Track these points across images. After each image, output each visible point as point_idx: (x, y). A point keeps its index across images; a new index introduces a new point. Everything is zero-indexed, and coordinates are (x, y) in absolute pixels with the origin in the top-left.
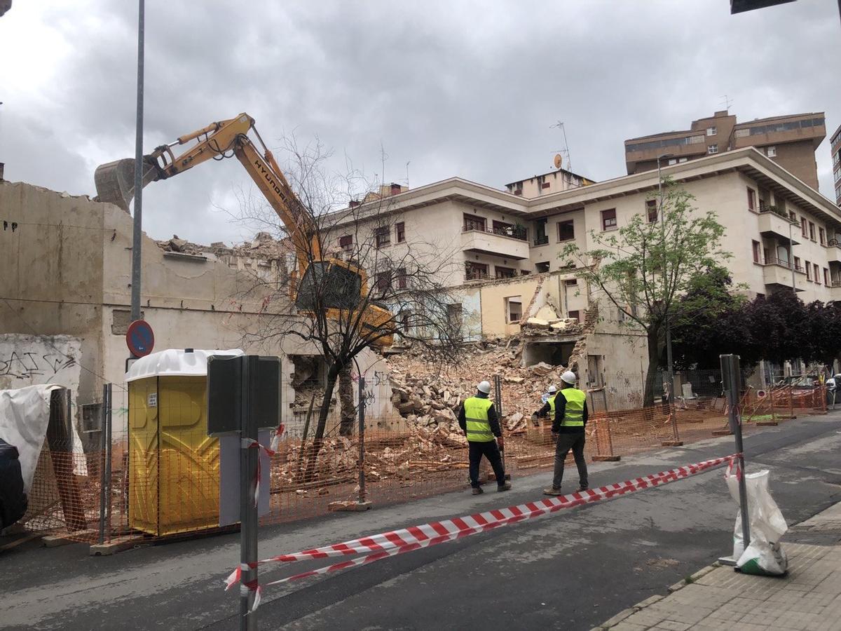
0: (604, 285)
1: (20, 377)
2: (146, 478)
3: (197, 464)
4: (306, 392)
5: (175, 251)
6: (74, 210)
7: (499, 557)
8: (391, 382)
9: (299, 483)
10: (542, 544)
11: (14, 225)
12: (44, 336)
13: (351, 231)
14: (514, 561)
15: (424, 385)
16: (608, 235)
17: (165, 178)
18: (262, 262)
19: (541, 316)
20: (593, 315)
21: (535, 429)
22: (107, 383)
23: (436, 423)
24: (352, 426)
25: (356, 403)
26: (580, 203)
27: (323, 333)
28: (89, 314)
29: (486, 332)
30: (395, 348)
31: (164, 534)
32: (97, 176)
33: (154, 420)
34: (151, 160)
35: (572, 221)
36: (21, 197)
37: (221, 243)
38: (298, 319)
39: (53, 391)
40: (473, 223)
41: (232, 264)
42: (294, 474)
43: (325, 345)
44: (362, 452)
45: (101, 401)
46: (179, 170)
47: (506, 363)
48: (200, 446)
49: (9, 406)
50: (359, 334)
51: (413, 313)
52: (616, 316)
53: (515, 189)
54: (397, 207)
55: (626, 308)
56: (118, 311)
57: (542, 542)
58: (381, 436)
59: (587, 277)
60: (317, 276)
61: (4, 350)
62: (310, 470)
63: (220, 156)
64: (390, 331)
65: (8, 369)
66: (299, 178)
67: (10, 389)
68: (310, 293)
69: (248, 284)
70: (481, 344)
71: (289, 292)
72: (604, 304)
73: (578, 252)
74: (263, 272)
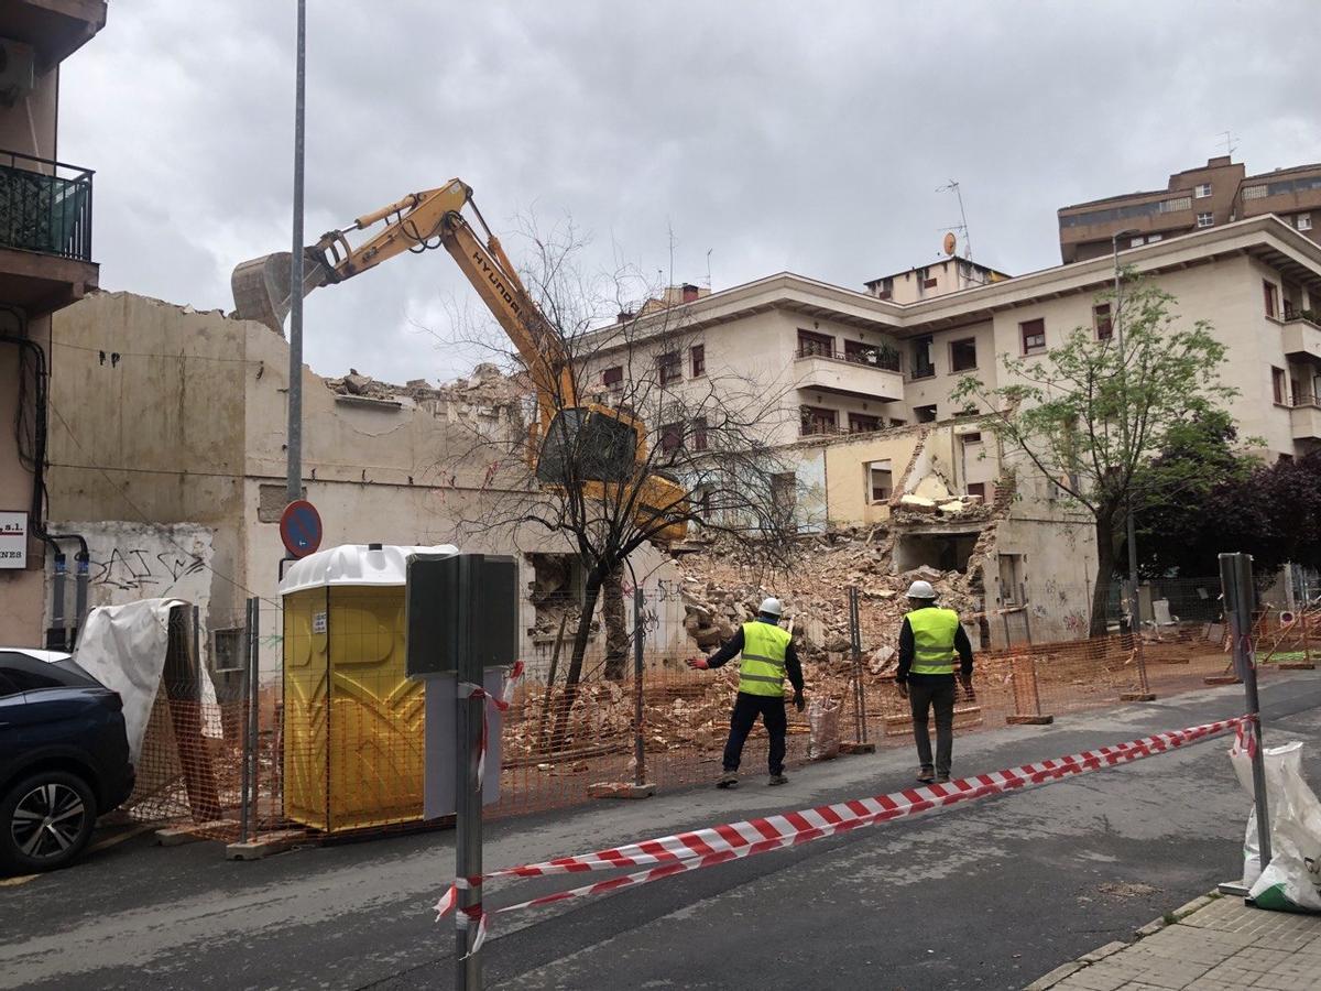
0: (1025, 441)
1: (125, 588)
2: (310, 743)
3: (388, 723)
4: (553, 611)
5: (354, 394)
6: (202, 332)
7: (858, 875)
8: (684, 596)
9: (542, 752)
10: (927, 856)
11: (115, 357)
12: (158, 524)
13: (621, 361)
14: (882, 882)
15: (736, 601)
16: (1030, 362)
17: (337, 282)
18: (485, 410)
19: (923, 493)
20: (1007, 489)
22: (251, 597)
24: (624, 664)
25: (630, 629)
26: (985, 311)
27: (578, 519)
28: (225, 491)
29: (836, 516)
30: (689, 543)
31: (337, 829)
32: (234, 281)
33: (322, 654)
34: (316, 254)
35: (972, 340)
36: (125, 314)
37: (422, 381)
38: (540, 499)
39: (172, 609)
40: (813, 344)
41: (439, 414)
42: (534, 739)
43: (582, 538)
44: (640, 705)
45: (242, 624)
46: (358, 269)
47: (866, 566)
48: (392, 694)
49: (108, 631)
50: (634, 521)
51: (719, 488)
52: (1045, 491)
53: (880, 289)
54: (694, 322)
55: (1062, 478)
56: (268, 486)
57: (927, 852)
58: (670, 681)
59: (998, 429)
60: (569, 431)
61: (101, 546)
62: (559, 732)
63: (420, 246)
64: (682, 516)
65: (105, 575)
66: (541, 279)
67: (111, 604)
68: (559, 457)
69: (463, 444)
70: (825, 537)
71: (525, 457)
72: (1026, 473)
73: (983, 389)
74: (487, 425)
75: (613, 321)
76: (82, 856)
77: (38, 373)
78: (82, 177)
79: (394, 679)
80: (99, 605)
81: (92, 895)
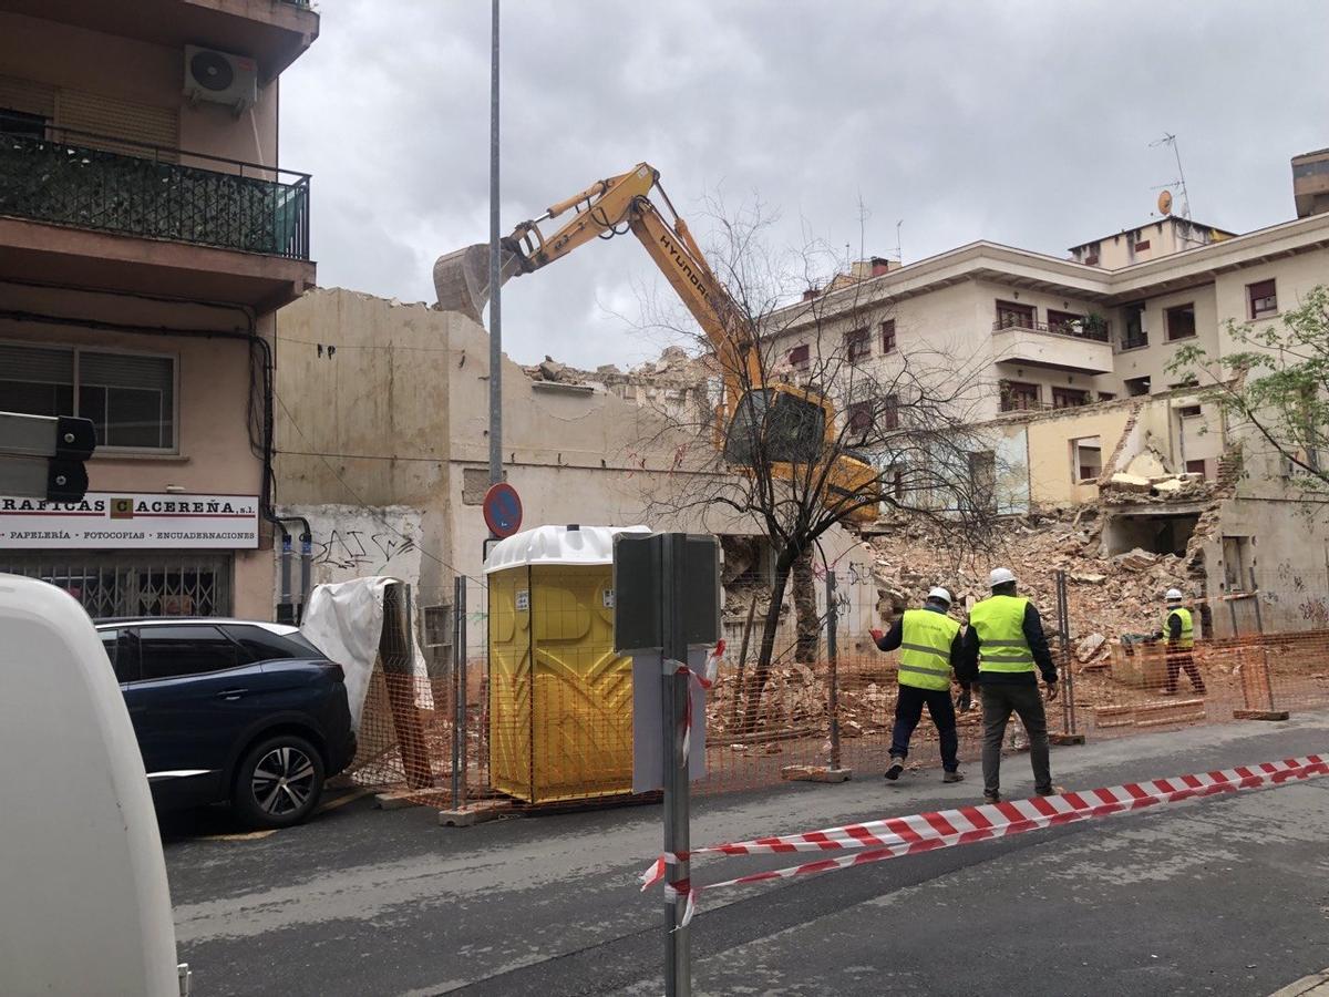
0: (1254, 414)
1: (343, 567)
2: (514, 716)
3: (587, 698)
4: (743, 592)
5: (550, 381)
6: (407, 324)
7: (1069, 871)
8: (877, 580)
9: (736, 733)
10: (1147, 855)
11: (331, 350)
12: (372, 507)
13: (810, 339)
14: (1097, 880)
15: (932, 585)
16: (1261, 327)
17: (531, 271)
18: (671, 393)
19: (1137, 471)
20: (1232, 466)
21: (1127, 660)
22: (459, 576)
24: (814, 647)
25: (821, 611)
26: (1205, 274)
27: (767, 501)
28: (432, 476)
29: (1041, 495)
30: (880, 524)
31: (540, 801)
32: (435, 274)
33: (525, 630)
34: (511, 245)
35: (1191, 305)
36: (339, 309)
37: (612, 366)
38: (729, 480)
39: (387, 587)
40: (1013, 315)
41: (629, 398)
42: (727, 720)
43: (771, 519)
44: (834, 688)
45: (451, 601)
46: (551, 258)
47: (1073, 549)
48: (591, 670)
49: (330, 607)
50: (823, 503)
51: (913, 467)
52: (1277, 468)
53: (1086, 254)
54: (886, 295)
55: (1297, 453)
56: (471, 470)
57: (1146, 851)
58: (863, 665)
59: (1222, 401)
60: (756, 412)
61: (322, 527)
62: (752, 713)
63: (609, 233)
64: (874, 497)
65: (326, 554)
66: (728, 259)
67: (331, 582)
68: (747, 438)
69: (653, 428)
70: (1028, 519)
71: (713, 438)
72: (1254, 448)
73: (1204, 358)
74: (675, 408)
75: (799, 299)
76: (312, 815)
77: (265, 367)
78: (301, 181)
79: (593, 656)
80: (321, 582)
81: (323, 851)
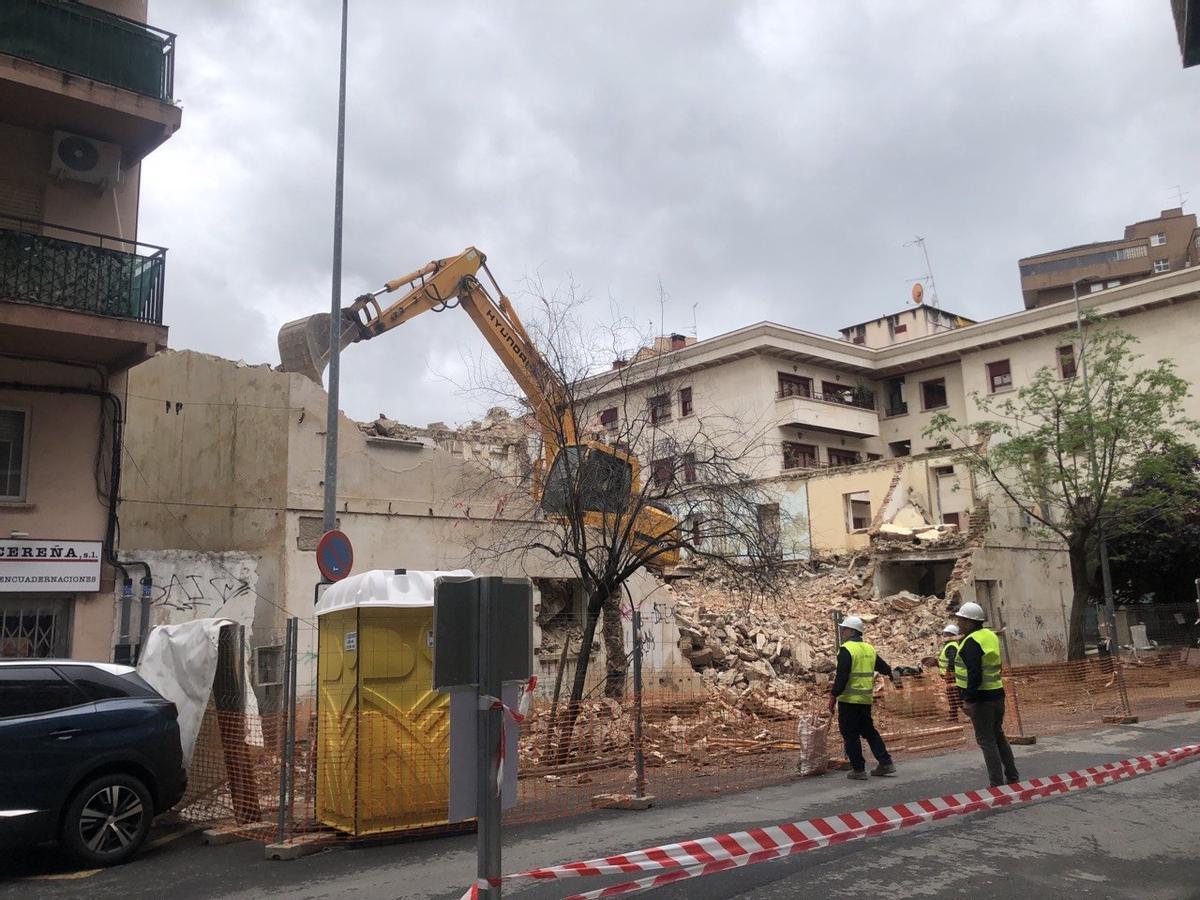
0: (996, 474)
1: (181, 609)
2: (341, 752)
3: (410, 734)
4: (557, 632)
5: (383, 436)
6: (252, 383)
7: (851, 889)
8: (678, 619)
9: (550, 765)
10: (918, 872)
11: (179, 406)
12: (211, 552)
13: (618, 403)
14: (874, 896)
15: (727, 624)
16: (1000, 399)
17: (368, 338)
18: (495, 448)
19: (901, 522)
20: (981, 519)
21: (898, 692)
22: (291, 617)
23: (746, 681)
24: (622, 682)
25: (628, 649)
26: (953, 353)
27: (580, 547)
28: (268, 522)
29: (818, 544)
30: (681, 569)
31: (363, 833)
32: (280, 339)
33: (353, 669)
34: (351, 315)
35: (942, 380)
36: (188, 370)
37: (442, 423)
38: (545, 527)
39: (222, 628)
40: (792, 385)
41: (456, 452)
42: (541, 752)
43: (583, 564)
44: (639, 721)
45: (283, 642)
46: (387, 327)
47: (849, 591)
48: (413, 708)
49: (167, 647)
50: (630, 549)
51: (709, 517)
52: (1017, 520)
53: (854, 335)
54: (683, 367)
55: (1033, 508)
56: (306, 517)
57: (917, 867)
58: (666, 699)
59: (970, 462)
60: (571, 466)
61: (162, 572)
62: (564, 746)
63: (441, 306)
64: (674, 543)
65: (166, 597)
66: (546, 332)
67: (168, 624)
68: (562, 490)
69: (477, 480)
70: (809, 564)
71: (532, 489)
72: (998, 503)
73: (954, 425)
74: (498, 462)
75: (608, 368)
76: (139, 853)
77: (115, 421)
78: (158, 254)
79: (417, 693)
80: (159, 624)
81: (148, 889)
